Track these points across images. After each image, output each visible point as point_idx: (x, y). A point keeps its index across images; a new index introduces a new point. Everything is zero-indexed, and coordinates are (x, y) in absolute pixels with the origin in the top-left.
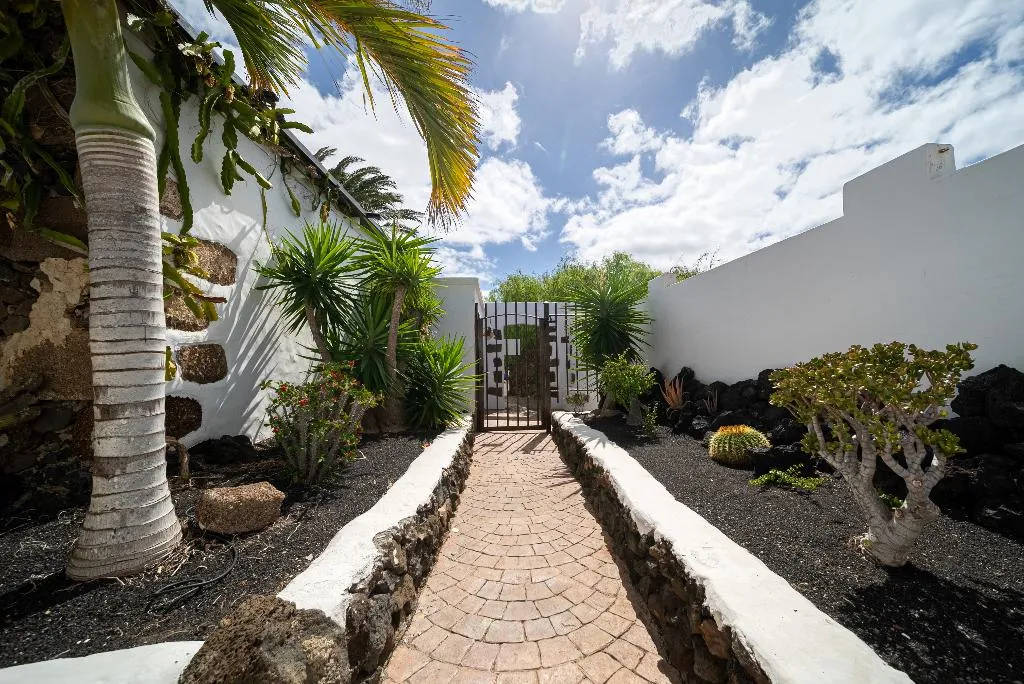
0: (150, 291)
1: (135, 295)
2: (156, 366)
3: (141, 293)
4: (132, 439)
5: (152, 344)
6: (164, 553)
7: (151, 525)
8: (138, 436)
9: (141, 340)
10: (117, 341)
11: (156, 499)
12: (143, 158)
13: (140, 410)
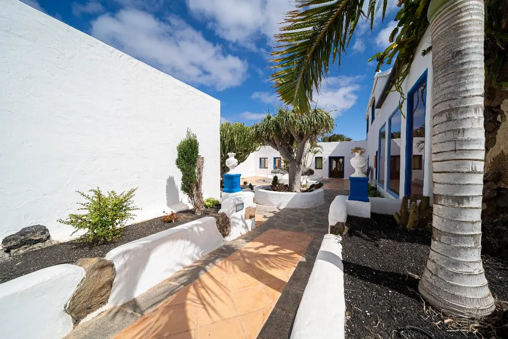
0: (462, 113)
1: (449, 119)
2: (466, 170)
3: (454, 116)
4: (445, 220)
5: (462, 153)
6: (463, 314)
7: (452, 285)
8: (449, 219)
9: (452, 151)
10: (438, 153)
11: (459, 270)
12: (461, 12)
13: (450, 201)
